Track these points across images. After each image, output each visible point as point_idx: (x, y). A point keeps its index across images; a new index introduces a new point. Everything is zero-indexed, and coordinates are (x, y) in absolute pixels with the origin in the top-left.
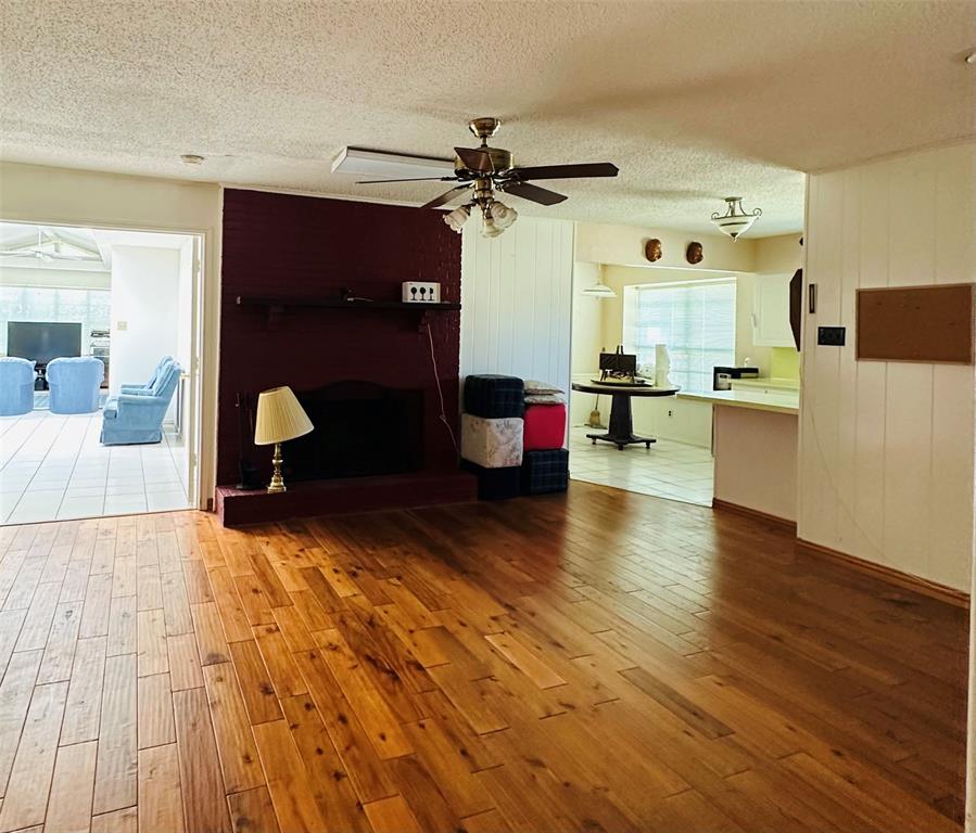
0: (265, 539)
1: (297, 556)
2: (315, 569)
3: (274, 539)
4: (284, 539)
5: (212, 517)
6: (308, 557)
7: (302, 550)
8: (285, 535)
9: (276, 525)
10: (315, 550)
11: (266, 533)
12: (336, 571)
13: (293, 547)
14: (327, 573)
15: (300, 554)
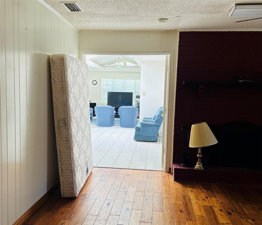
0: (191, 189)
1: (204, 200)
2: (211, 208)
3: (195, 190)
4: (200, 191)
5: (170, 176)
6: (209, 201)
7: (207, 197)
8: (200, 189)
9: (198, 184)
10: (213, 199)
11: (192, 186)
12: (221, 210)
13: (203, 196)
14: (216, 210)
15: (206, 199)
